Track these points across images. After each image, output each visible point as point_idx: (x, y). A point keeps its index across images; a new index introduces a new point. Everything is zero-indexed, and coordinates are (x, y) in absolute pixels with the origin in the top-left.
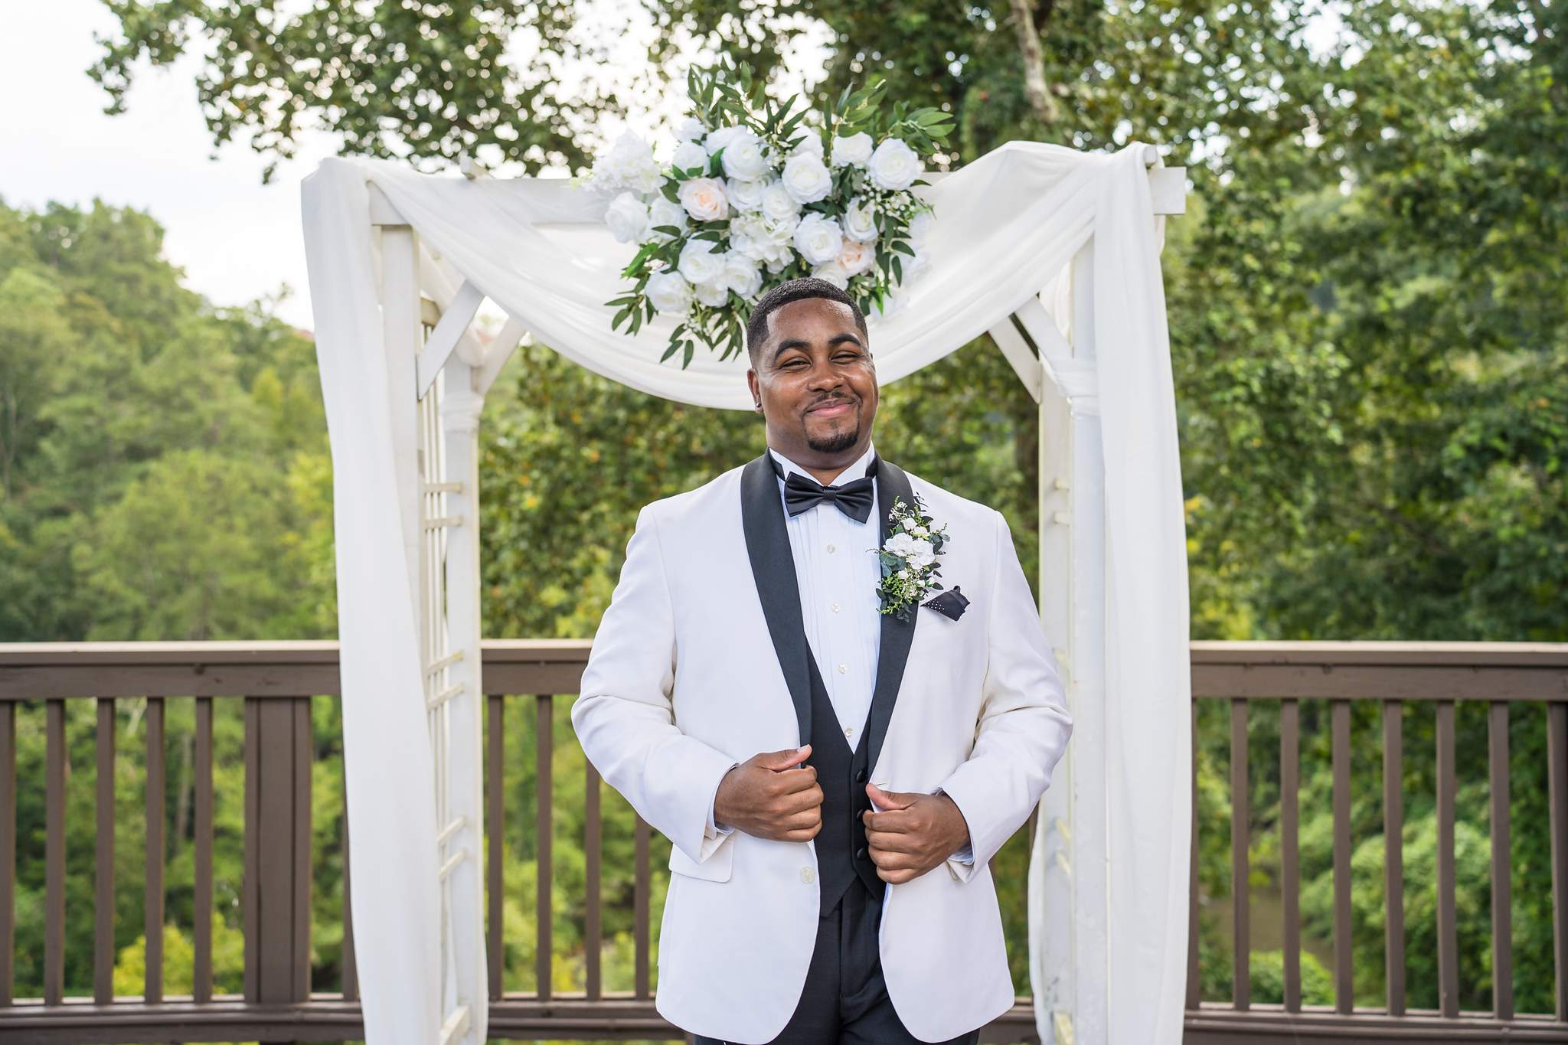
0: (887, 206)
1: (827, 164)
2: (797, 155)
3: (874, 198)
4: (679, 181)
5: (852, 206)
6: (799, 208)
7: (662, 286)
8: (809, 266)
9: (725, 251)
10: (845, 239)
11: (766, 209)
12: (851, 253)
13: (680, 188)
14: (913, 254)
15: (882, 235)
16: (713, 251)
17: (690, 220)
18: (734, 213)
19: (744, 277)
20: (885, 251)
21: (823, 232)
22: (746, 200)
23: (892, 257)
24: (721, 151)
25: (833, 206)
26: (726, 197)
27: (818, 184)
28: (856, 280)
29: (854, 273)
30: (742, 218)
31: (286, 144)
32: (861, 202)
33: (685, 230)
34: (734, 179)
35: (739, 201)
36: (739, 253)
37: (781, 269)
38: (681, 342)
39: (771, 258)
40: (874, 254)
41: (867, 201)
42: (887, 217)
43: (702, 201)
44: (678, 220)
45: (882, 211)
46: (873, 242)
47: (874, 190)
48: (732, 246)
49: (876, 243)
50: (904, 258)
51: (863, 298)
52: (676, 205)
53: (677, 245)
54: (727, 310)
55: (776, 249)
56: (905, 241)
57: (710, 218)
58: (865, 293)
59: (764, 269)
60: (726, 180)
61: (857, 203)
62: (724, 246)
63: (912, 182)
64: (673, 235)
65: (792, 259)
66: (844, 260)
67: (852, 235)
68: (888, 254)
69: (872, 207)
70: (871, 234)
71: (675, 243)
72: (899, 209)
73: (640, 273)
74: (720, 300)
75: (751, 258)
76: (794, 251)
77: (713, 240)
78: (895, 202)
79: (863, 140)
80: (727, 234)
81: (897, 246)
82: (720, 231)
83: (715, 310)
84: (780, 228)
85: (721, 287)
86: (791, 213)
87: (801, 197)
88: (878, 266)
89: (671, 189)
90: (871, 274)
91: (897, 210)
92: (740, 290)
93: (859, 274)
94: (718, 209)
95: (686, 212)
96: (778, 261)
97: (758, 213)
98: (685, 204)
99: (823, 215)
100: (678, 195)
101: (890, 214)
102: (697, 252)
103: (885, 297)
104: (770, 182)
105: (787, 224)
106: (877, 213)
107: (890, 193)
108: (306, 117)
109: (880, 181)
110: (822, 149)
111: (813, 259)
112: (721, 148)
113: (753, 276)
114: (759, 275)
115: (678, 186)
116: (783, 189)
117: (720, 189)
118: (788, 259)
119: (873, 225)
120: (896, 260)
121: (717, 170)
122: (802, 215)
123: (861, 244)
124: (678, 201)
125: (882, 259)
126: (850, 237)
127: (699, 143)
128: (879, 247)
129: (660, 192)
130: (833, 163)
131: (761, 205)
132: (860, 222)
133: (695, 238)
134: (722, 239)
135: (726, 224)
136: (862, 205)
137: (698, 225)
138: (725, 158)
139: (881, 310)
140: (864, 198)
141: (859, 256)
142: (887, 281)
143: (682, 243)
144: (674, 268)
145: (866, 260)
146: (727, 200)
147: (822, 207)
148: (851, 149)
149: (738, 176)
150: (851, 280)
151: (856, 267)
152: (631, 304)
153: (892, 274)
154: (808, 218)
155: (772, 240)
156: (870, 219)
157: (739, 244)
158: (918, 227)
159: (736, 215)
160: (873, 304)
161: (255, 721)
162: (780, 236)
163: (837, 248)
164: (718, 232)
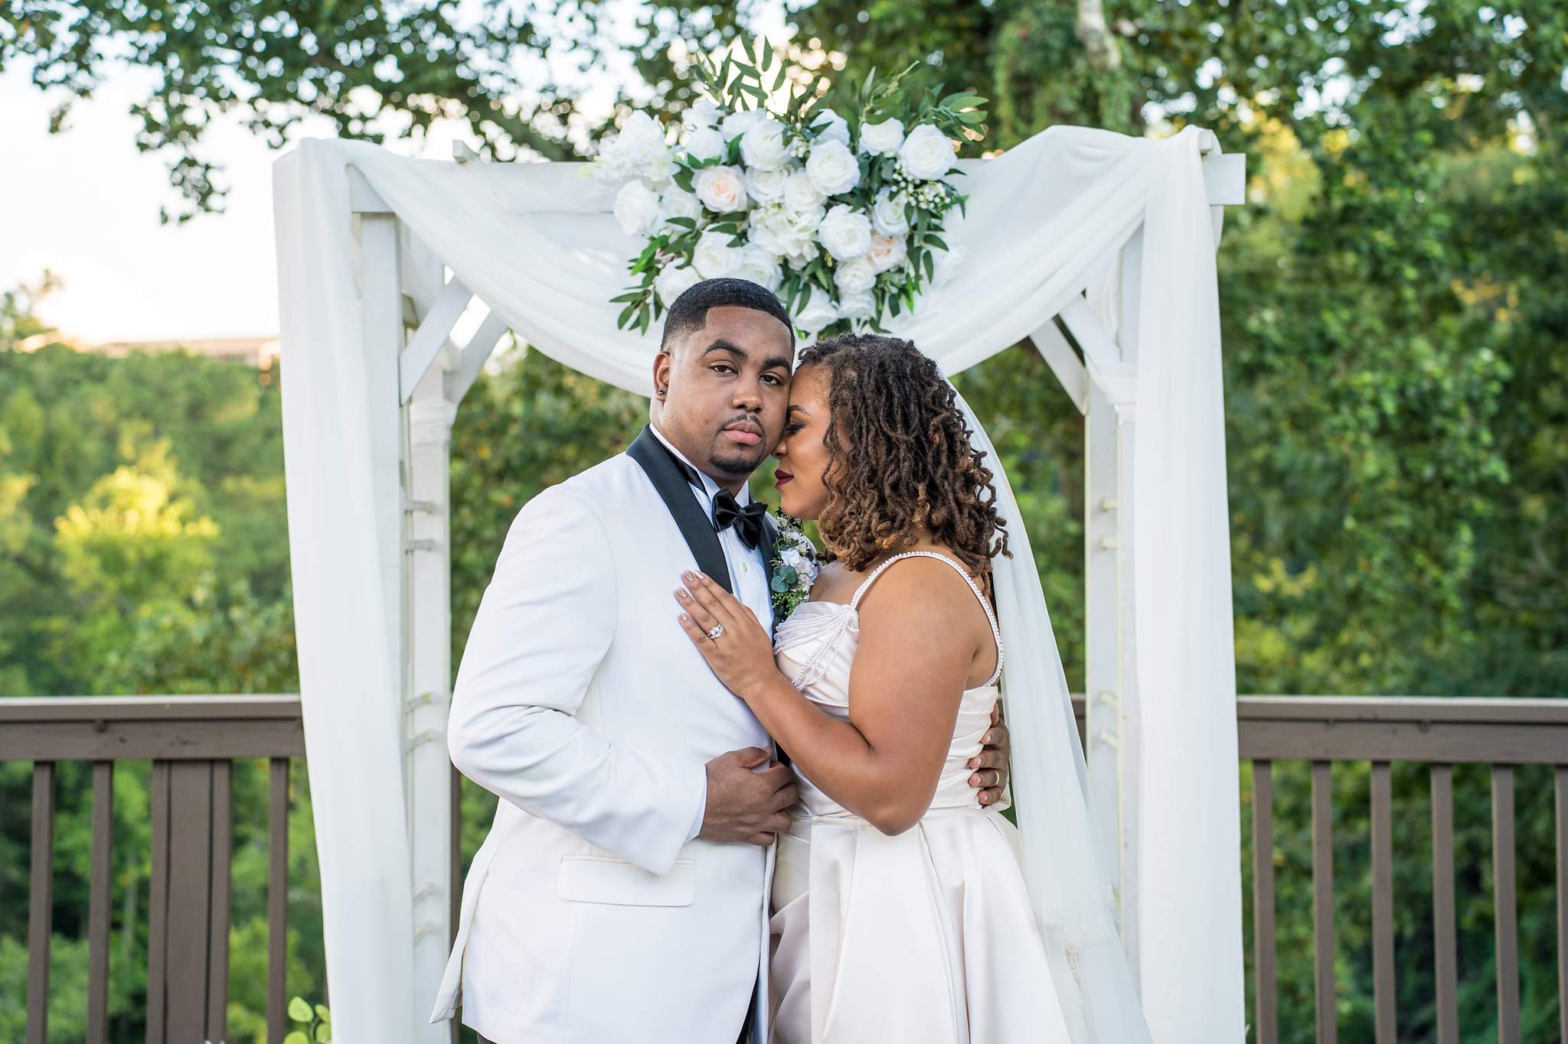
0: (921, 198)
1: (854, 151)
2: (822, 142)
3: (906, 188)
4: (692, 169)
5: (882, 197)
6: (824, 200)
7: (674, 281)
8: (834, 261)
9: (742, 245)
10: (873, 232)
11: (787, 201)
12: (879, 247)
13: (695, 177)
14: (946, 249)
15: (914, 228)
16: (731, 245)
17: (706, 212)
18: (752, 203)
19: (762, 273)
20: (916, 244)
21: (851, 226)
22: (766, 191)
23: (923, 252)
24: (740, 137)
25: (861, 197)
26: (745, 186)
27: (845, 174)
28: (884, 278)
29: (883, 269)
30: (762, 210)
31: (82, 79)
32: (891, 192)
33: (700, 222)
34: (753, 168)
35: (758, 192)
36: (758, 247)
37: (803, 264)
39: (793, 253)
40: (905, 248)
41: (898, 192)
42: (919, 209)
43: (720, 190)
44: (691, 210)
45: (914, 203)
46: (904, 235)
47: (905, 180)
48: (750, 239)
49: (907, 237)
50: (936, 252)
51: (893, 296)
52: (689, 195)
53: (692, 238)
55: (799, 243)
56: (939, 234)
57: (729, 210)
58: (894, 290)
59: (785, 264)
60: (744, 168)
61: (888, 194)
62: (742, 238)
63: (947, 170)
64: (688, 227)
65: (816, 254)
66: (873, 255)
67: (881, 227)
68: (920, 248)
69: (903, 198)
70: (902, 227)
71: (689, 236)
72: (933, 201)
73: (651, 269)
75: (771, 253)
76: (819, 246)
77: (730, 233)
78: (928, 193)
79: (894, 126)
80: (744, 226)
81: (928, 239)
82: (738, 224)
84: (803, 221)
86: (816, 205)
87: (826, 189)
88: (908, 260)
89: (685, 176)
90: (900, 270)
91: (930, 202)
93: (888, 271)
94: (736, 200)
95: (702, 203)
96: (801, 256)
97: (779, 206)
98: (701, 194)
99: (851, 208)
100: (693, 184)
101: (923, 206)
102: (713, 244)
103: (915, 294)
104: (792, 170)
105: (810, 217)
106: (908, 205)
107: (924, 182)
108: (111, 44)
109: (911, 169)
110: (848, 135)
111: (839, 255)
112: (739, 133)
113: (773, 272)
114: (780, 270)
115: (693, 174)
116: (808, 179)
117: (738, 178)
118: (812, 254)
119: (904, 218)
120: (928, 255)
121: (735, 158)
122: (828, 207)
123: (891, 237)
124: (692, 190)
125: (913, 253)
126: (879, 230)
127: (716, 129)
128: (910, 240)
129: (673, 180)
130: (861, 151)
131: (783, 196)
132: (890, 214)
133: (710, 231)
134: (739, 231)
135: (744, 216)
136: (892, 196)
137: (714, 217)
138: (743, 144)
139: (911, 308)
140: (894, 189)
141: (889, 251)
142: (918, 277)
143: (697, 236)
144: (688, 263)
145: (897, 254)
146: (745, 190)
147: (849, 199)
148: (880, 137)
149: (757, 166)
150: (879, 276)
151: (885, 263)
152: (637, 301)
153: (923, 271)
154: (834, 210)
155: (793, 234)
156: (901, 210)
157: (756, 237)
158: (952, 220)
159: (755, 206)
160: (903, 302)
161: (165, 788)
162: (804, 229)
163: (864, 243)
164: (736, 224)
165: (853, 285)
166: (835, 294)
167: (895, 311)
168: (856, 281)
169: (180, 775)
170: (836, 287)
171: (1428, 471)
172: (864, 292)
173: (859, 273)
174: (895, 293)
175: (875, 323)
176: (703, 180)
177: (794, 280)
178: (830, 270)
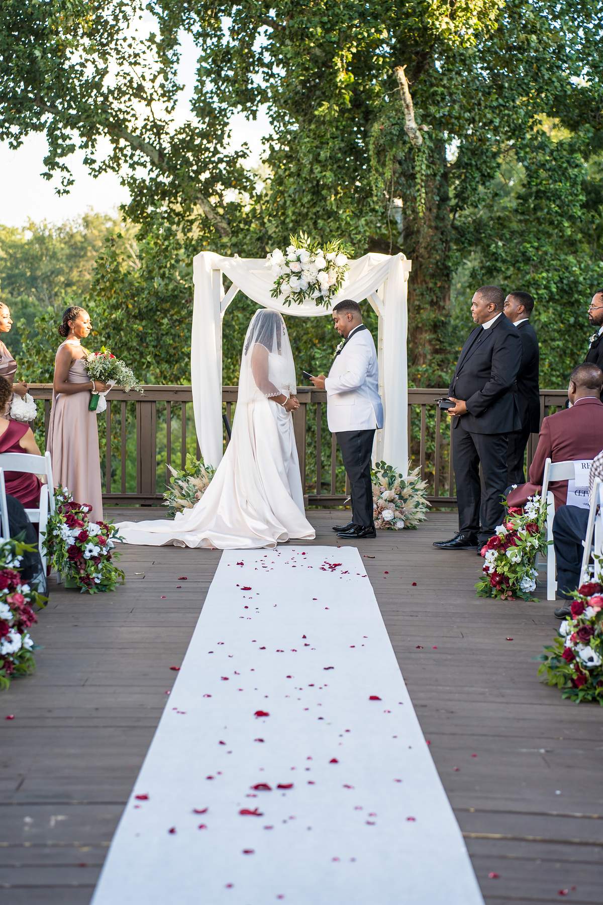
0: (339, 269)
1: (325, 259)
2: (318, 257)
3: (336, 268)
5: (331, 270)
7: (284, 287)
8: (320, 283)
10: (329, 277)
12: (330, 280)
14: (345, 281)
15: (338, 276)
16: (298, 279)
19: (304, 285)
21: (324, 276)
22: (305, 268)
24: (300, 255)
25: (327, 269)
27: (323, 264)
29: (331, 285)
30: (305, 272)
33: (291, 274)
35: (303, 267)
36: (303, 279)
37: (313, 284)
38: (288, 300)
39: (311, 281)
40: (336, 280)
43: (295, 267)
44: (288, 271)
45: (338, 271)
47: (336, 266)
49: (336, 278)
50: (343, 281)
54: (299, 293)
55: (312, 279)
56: (343, 277)
57: (297, 271)
59: (309, 283)
60: (301, 262)
62: (300, 278)
64: (288, 275)
65: (316, 282)
66: (329, 282)
67: (331, 276)
69: (336, 270)
70: (335, 276)
71: (288, 277)
72: (342, 271)
73: (279, 284)
74: (298, 291)
75: (306, 281)
76: (317, 280)
79: (335, 254)
80: (300, 275)
81: (341, 279)
83: (297, 293)
84: (313, 274)
85: (299, 288)
86: (317, 271)
87: (319, 267)
88: (336, 283)
89: (287, 264)
90: (335, 285)
92: (303, 288)
94: (299, 269)
95: (291, 270)
96: (313, 282)
97: (308, 271)
98: (292, 268)
99: (324, 272)
100: (289, 265)
101: (340, 271)
102: (294, 279)
103: (338, 290)
104: (312, 263)
105: (315, 273)
107: (340, 266)
109: (338, 264)
110: (324, 256)
113: (306, 285)
114: (308, 285)
115: (289, 263)
116: (315, 265)
117: (299, 264)
119: (336, 274)
120: (341, 282)
121: (299, 260)
122: (319, 271)
123: (333, 278)
124: (289, 267)
125: (338, 281)
127: (295, 253)
129: (284, 265)
130: (327, 259)
131: (309, 269)
132: (333, 273)
133: (293, 276)
135: (300, 272)
137: (293, 273)
138: (301, 257)
139: (337, 294)
140: (334, 268)
141: (332, 281)
142: (338, 286)
143: (290, 277)
144: (287, 283)
145: (334, 282)
146: (301, 267)
147: (324, 270)
148: (331, 256)
149: (304, 262)
150: (330, 287)
152: (275, 290)
153: (340, 285)
154: (321, 272)
155: (311, 277)
156: (335, 272)
157: (303, 277)
158: (346, 275)
159: (303, 270)
160: (335, 292)
162: (314, 276)
163: (327, 279)
164: (298, 275)
165: (325, 289)
166: (320, 290)
167: (333, 294)
168: (325, 286)
174: (332, 290)
175: (329, 297)
176: (291, 265)
177: (311, 287)
178: (319, 286)
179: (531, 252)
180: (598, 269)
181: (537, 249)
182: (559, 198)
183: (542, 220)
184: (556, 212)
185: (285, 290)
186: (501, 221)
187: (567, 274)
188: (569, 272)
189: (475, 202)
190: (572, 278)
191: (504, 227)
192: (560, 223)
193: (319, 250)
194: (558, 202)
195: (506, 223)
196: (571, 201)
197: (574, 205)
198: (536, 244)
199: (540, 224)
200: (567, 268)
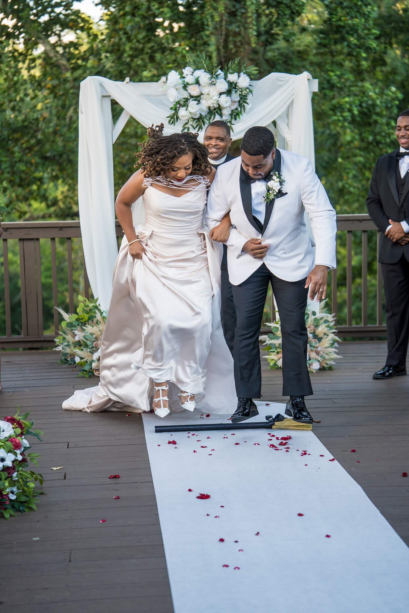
0: (242, 92)
2: (218, 78)
3: (239, 90)
5: (233, 92)
6: (219, 93)
7: (182, 112)
8: (222, 108)
9: (199, 104)
10: (231, 100)
11: (210, 93)
12: (233, 104)
14: (248, 104)
15: (241, 99)
16: (197, 104)
17: (190, 96)
19: (204, 110)
20: (241, 103)
21: (226, 100)
22: (205, 91)
24: (198, 77)
25: (229, 93)
27: (222, 86)
29: (233, 109)
30: (204, 95)
33: (189, 98)
34: (201, 85)
35: (203, 90)
36: (203, 104)
37: (214, 108)
38: (186, 128)
39: (212, 106)
40: (238, 104)
41: (237, 91)
43: (194, 90)
44: (186, 95)
45: (241, 94)
47: (239, 88)
50: (246, 105)
52: (186, 91)
54: (198, 119)
55: (213, 103)
56: (246, 100)
57: (196, 95)
59: (209, 108)
60: (199, 85)
61: (234, 91)
62: (199, 102)
63: (248, 85)
64: (186, 100)
65: (218, 106)
66: (231, 106)
67: (233, 99)
68: (242, 104)
69: (239, 93)
70: (238, 99)
71: (186, 102)
72: (246, 93)
73: (176, 110)
74: (197, 117)
75: (206, 106)
76: (218, 104)
77: (196, 101)
78: (244, 91)
79: (236, 74)
80: (199, 99)
81: (244, 102)
83: (195, 119)
84: (214, 98)
85: (198, 113)
86: (217, 94)
87: (220, 91)
88: (239, 107)
89: (184, 87)
90: (237, 109)
92: (203, 114)
94: (198, 93)
95: (189, 93)
96: (213, 106)
97: (208, 94)
98: (189, 91)
99: (226, 95)
100: (187, 89)
101: (243, 94)
102: (192, 103)
103: (240, 115)
104: (212, 86)
105: (216, 97)
107: (243, 89)
109: (240, 86)
110: (224, 77)
111: (223, 106)
112: (198, 76)
113: (206, 110)
114: (208, 110)
115: (187, 86)
116: (215, 88)
117: (198, 87)
118: (216, 106)
119: (238, 97)
120: (244, 106)
121: (197, 82)
122: (220, 95)
123: (235, 101)
124: (187, 90)
125: (240, 105)
127: (192, 75)
128: (239, 102)
129: (182, 88)
130: (227, 80)
131: (209, 92)
132: (236, 97)
133: (192, 100)
135: (199, 96)
136: (236, 92)
137: (192, 97)
138: (199, 79)
139: (239, 118)
142: (241, 110)
143: (188, 102)
144: (187, 109)
145: (236, 105)
146: (200, 90)
147: (225, 93)
148: (232, 77)
149: (203, 85)
150: (232, 111)
151: (234, 107)
152: (172, 117)
153: (242, 109)
154: (222, 96)
155: (212, 101)
156: (238, 95)
157: (202, 101)
158: (250, 97)
159: (202, 94)
160: (237, 117)
161: (22, 247)
162: (215, 100)
163: (229, 103)
164: (197, 99)
165: (226, 114)
166: (221, 115)
167: (235, 119)
168: (226, 113)
169: (26, 243)
170: (221, 113)
171: (371, 138)
172: (228, 115)
173: (228, 110)
174: (235, 115)
175: (230, 122)
176: (190, 88)
177: (212, 112)
178: (220, 110)
179: (335, 79)
180: (391, 94)
181: (339, 77)
182: (356, 31)
183: (335, 54)
184: (355, 45)
185: (183, 116)
186: (300, 55)
187: (365, 99)
188: (367, 97)
189: (287, 36)
190: (370, 102)
191: (304, 60)
192: (359, 53)
193: (219, 72)
194: (355, 35)
195: (305, 57)
196: (367, 35)
197: (370, 38)
198: (338, 73)
199: (333, 56)
200: (364, 93)
